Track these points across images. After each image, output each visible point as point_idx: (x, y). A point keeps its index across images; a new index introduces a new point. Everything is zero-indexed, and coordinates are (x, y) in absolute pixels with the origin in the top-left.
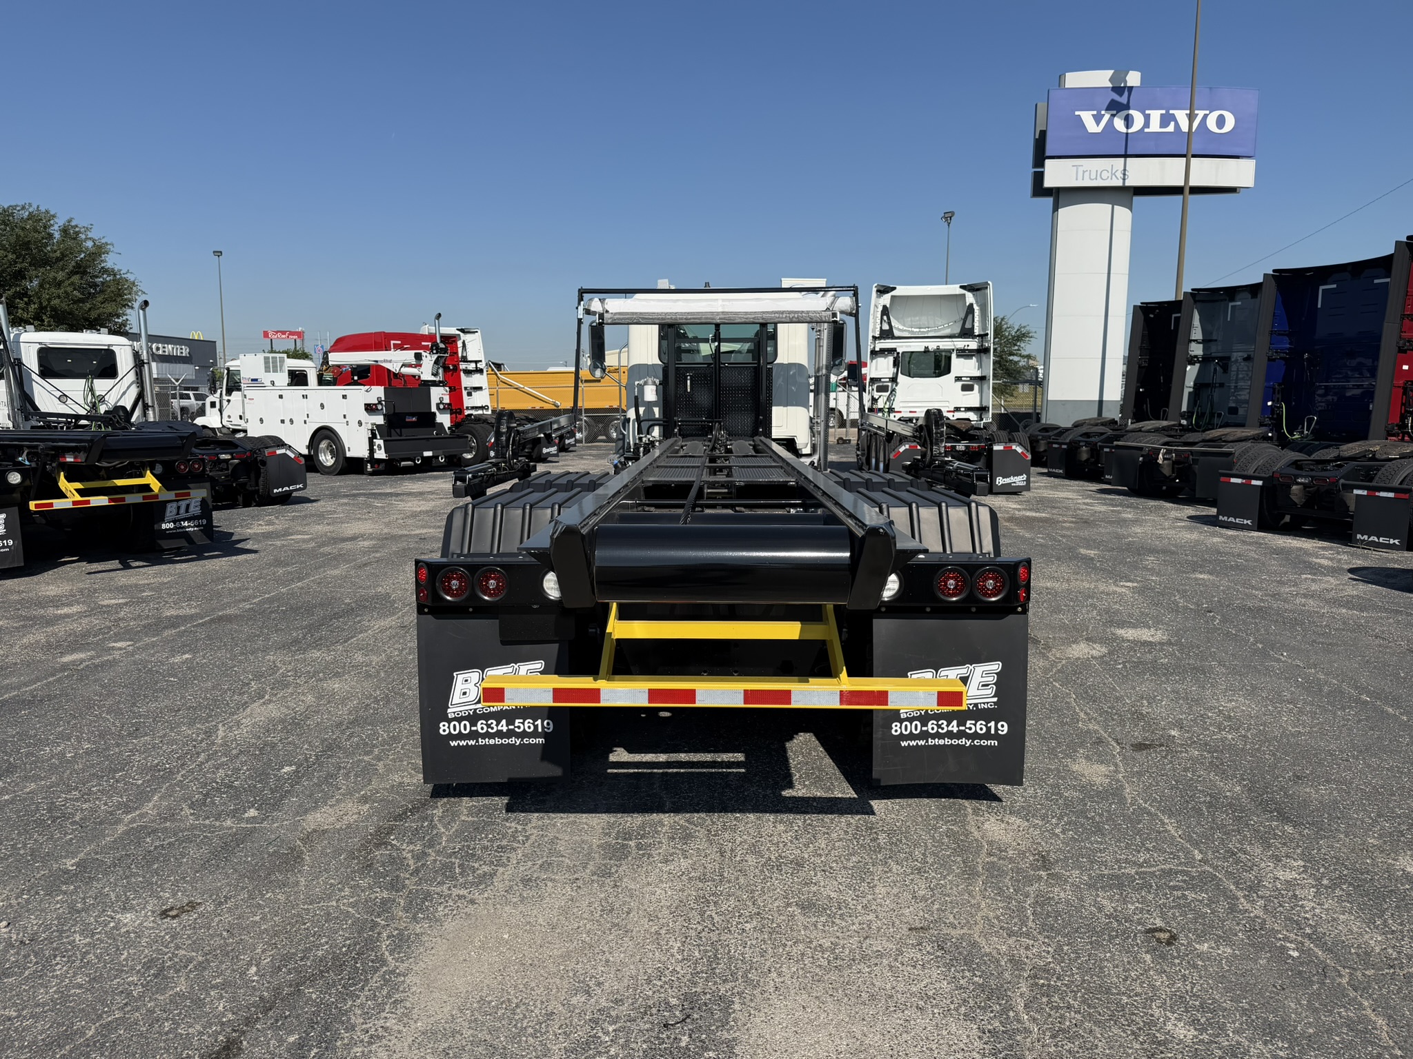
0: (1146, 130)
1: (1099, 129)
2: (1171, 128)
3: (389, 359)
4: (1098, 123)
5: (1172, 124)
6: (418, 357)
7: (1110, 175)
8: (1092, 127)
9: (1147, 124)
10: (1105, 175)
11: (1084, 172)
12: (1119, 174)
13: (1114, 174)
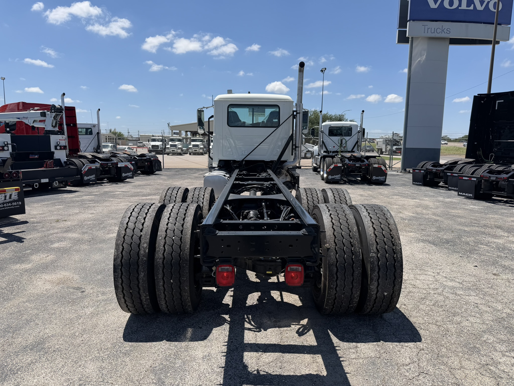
0: (460, 8)
1: (436, 7)
2: (472, 8)
3: (26, 117)
4: (436, 4)
5: (473, 5)
6: (43, 115)
7: (441, 31)
8: (433, 5)
9: (460, 5)
10: (439, 31)
11: (428, 29)
12: (445, 31)
13: (443, 30)
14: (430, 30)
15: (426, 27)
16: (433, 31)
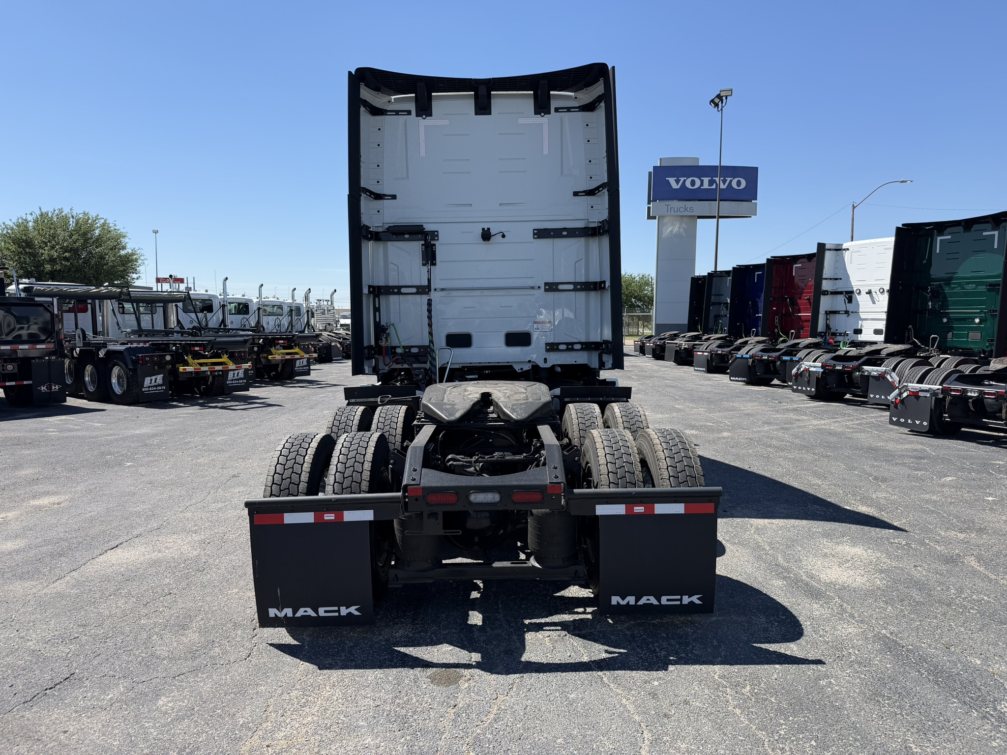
0: (702, 187)
1: (678, 187)
2: (714, 187)
4: (677, 184)
5: (715, 184)
7: (684, 209)
8: (675, 186)
9: (702, 184)
10: (681, 210)
12: (688, 209)
13: (686, 209)
14: (672, 209)
15: (669, 207)
16: (676, 211)
